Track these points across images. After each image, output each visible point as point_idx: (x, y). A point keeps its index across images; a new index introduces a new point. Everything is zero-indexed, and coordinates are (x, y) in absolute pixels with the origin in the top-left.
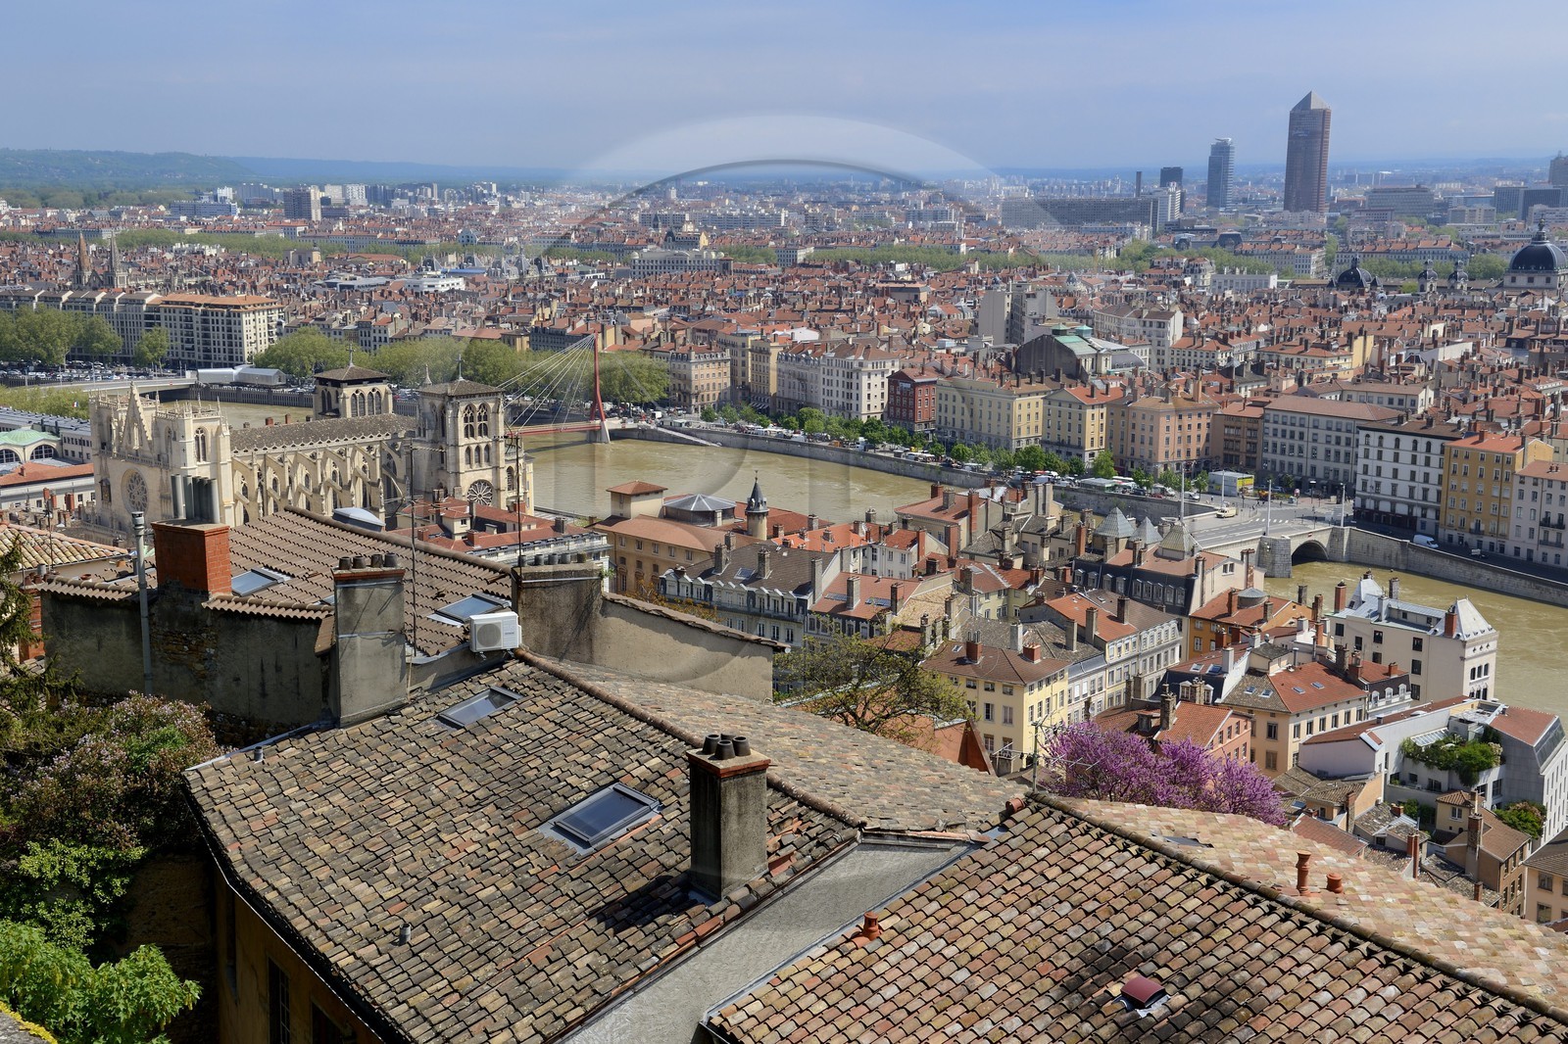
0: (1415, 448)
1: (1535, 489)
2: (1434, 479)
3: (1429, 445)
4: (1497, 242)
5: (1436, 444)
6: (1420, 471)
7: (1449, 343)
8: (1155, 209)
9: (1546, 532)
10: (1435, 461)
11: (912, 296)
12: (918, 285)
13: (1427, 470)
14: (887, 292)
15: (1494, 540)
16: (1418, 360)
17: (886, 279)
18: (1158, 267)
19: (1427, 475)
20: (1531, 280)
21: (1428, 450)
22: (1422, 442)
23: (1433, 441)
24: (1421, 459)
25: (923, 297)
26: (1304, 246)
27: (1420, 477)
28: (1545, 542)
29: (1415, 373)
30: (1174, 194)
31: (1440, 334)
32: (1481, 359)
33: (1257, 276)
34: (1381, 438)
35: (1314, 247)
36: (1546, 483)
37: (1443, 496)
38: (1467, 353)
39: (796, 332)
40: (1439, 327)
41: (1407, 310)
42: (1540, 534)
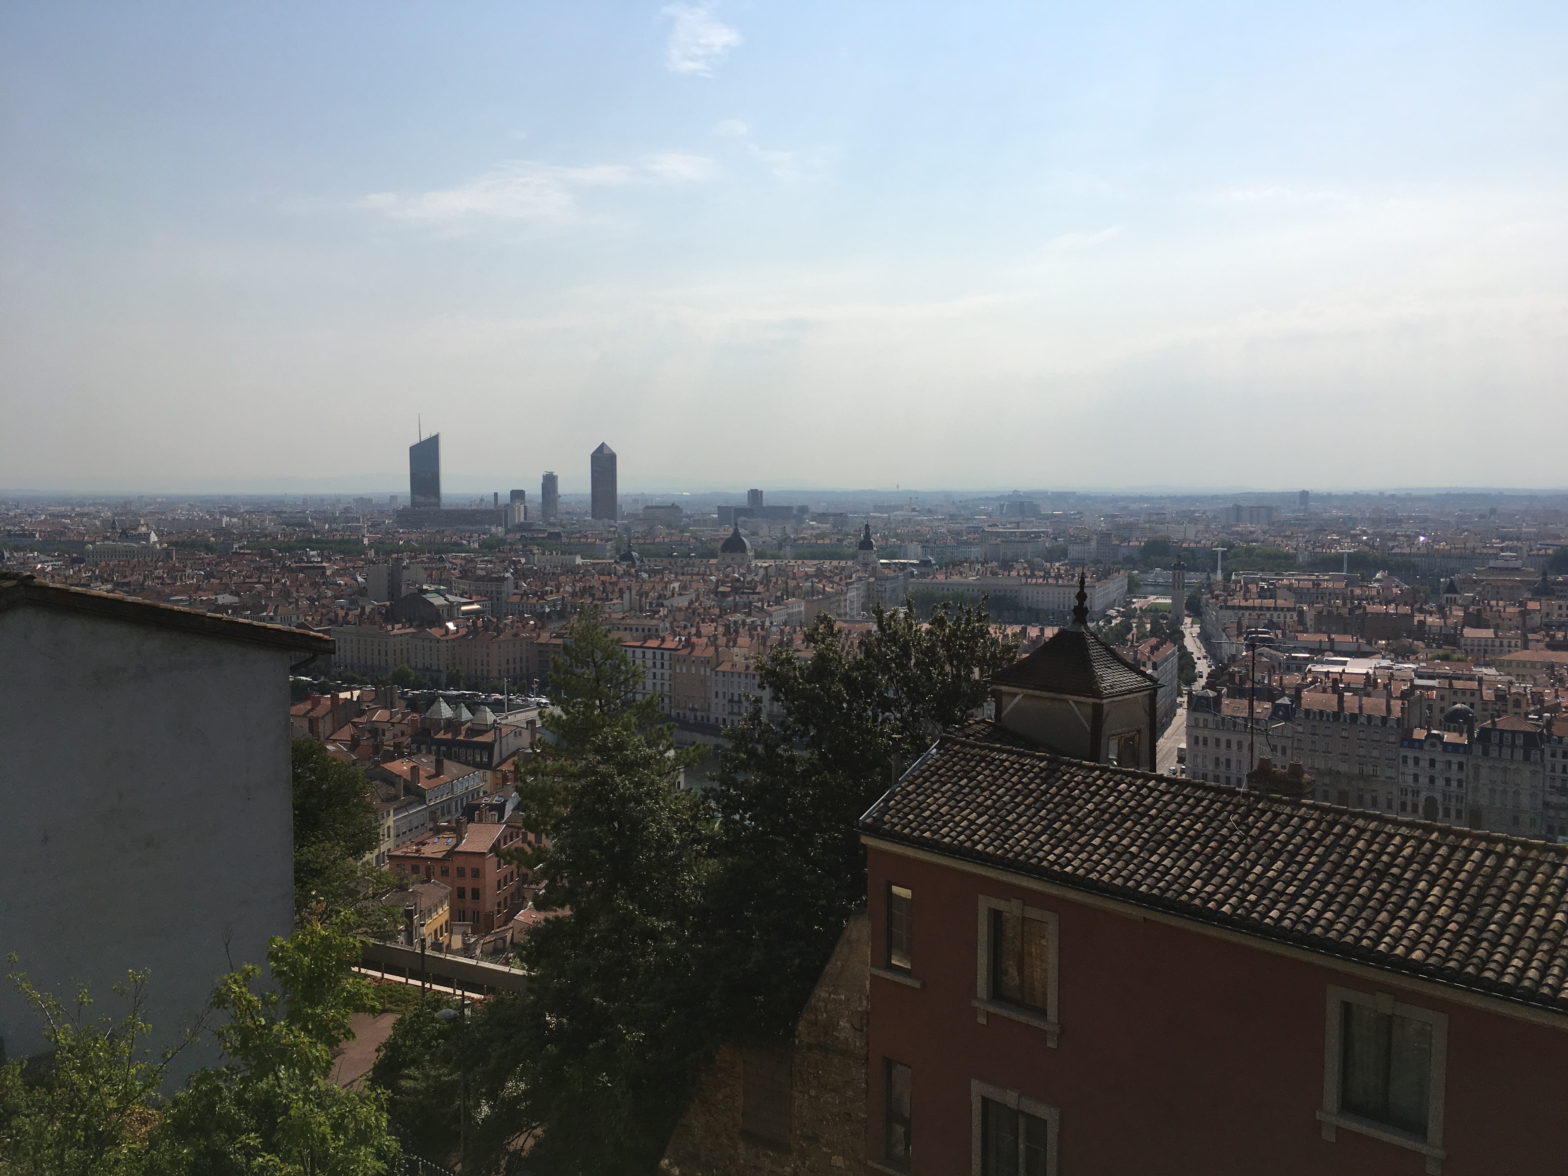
0: (654, 657)
1: (724, 679)
2: (667, 677)
3: (662, 654)
4: (717, 538)
5: (667, 653)
6: (659, 672)
7: (681, 595)
8: (506, 516)
9: (732, 707)
10: (666, 664)
11: (320, 571)
12: (324, 564)
13: (662, 671)
14: (301, 570)
15: (703, 714)
16: (663, 606)
17: (302, 561)
18: (503, 552)
19: (662, 674)
20: (733, 559)
21: (662, 658)
22: (659, 653)
23: (665, 652)
24: (658, 665)
25: (329, 572)
26: (602, 540)
27: (658, 676)
28: (731, 713)
29: (661, 614)
30: (519, 508)
31: (677, 589)
32: (700, 605)
33: (567, 557)
34: (634, 652)
35: (608, 540)
36: (730, 675)
37: (673, 687)
38: (692, 600)
39: (220, 597)
40: (676, 585)
41: (659, 576)
42: (728, 708)
